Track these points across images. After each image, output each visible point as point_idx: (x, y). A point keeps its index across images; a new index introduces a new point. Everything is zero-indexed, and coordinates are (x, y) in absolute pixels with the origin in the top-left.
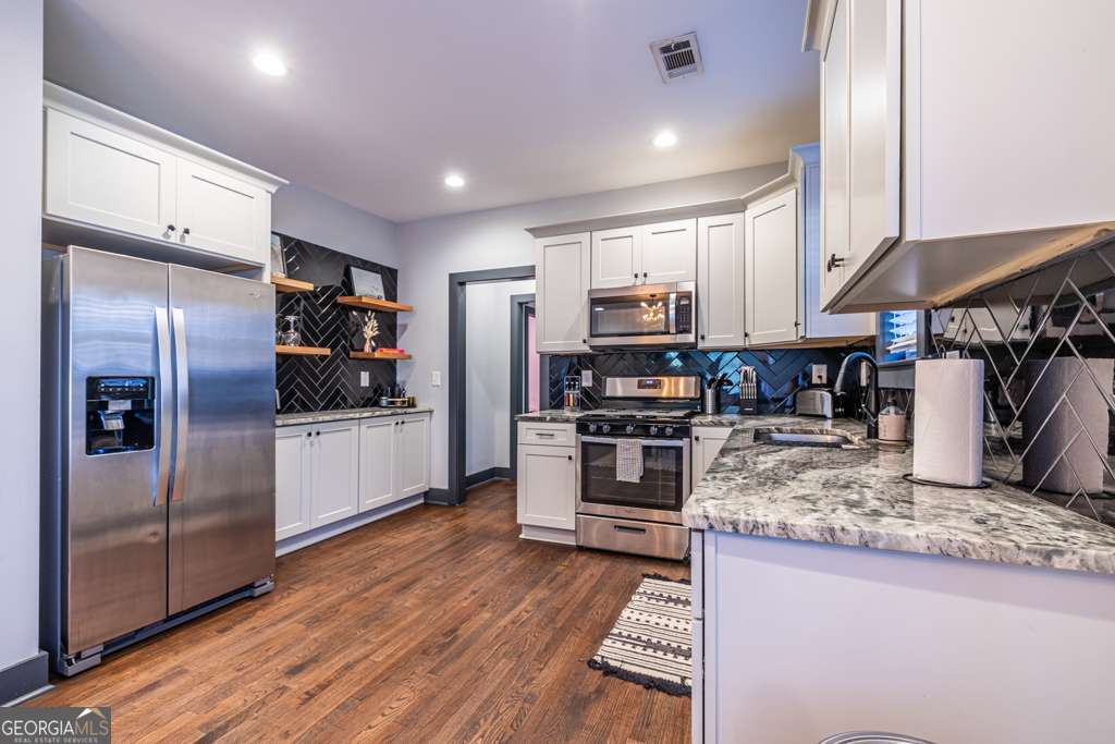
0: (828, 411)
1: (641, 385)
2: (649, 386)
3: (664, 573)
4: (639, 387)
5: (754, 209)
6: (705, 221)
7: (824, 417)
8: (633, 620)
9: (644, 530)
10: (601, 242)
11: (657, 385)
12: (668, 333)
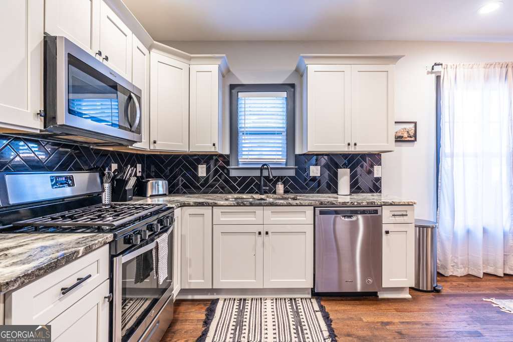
2: (63, 185)
6: (136, 40)
11: (69, 182)
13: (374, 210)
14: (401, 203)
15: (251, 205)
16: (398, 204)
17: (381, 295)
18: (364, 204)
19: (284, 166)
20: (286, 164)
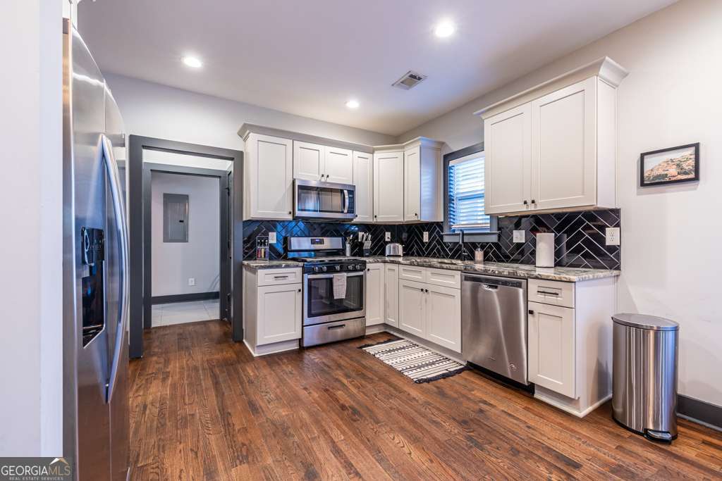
0: (401, 253)
1: (313, 242)
2: (318, 243)
3: (370, 342)
4: (312, 243)
5: (377, 155)
6: (357, 154)
7: (400, 256)
8: (399, 362)
9: (344, 325)
10: (300, 150)
11: (321, 242)
12: (342, 212)
13: (517, 282)
14: (550, 278)
15: (418, 265)
16: (546, 278)
17: (537, 395)
18: (505, 273)
19: (489, 232)
20: (491, 229)
